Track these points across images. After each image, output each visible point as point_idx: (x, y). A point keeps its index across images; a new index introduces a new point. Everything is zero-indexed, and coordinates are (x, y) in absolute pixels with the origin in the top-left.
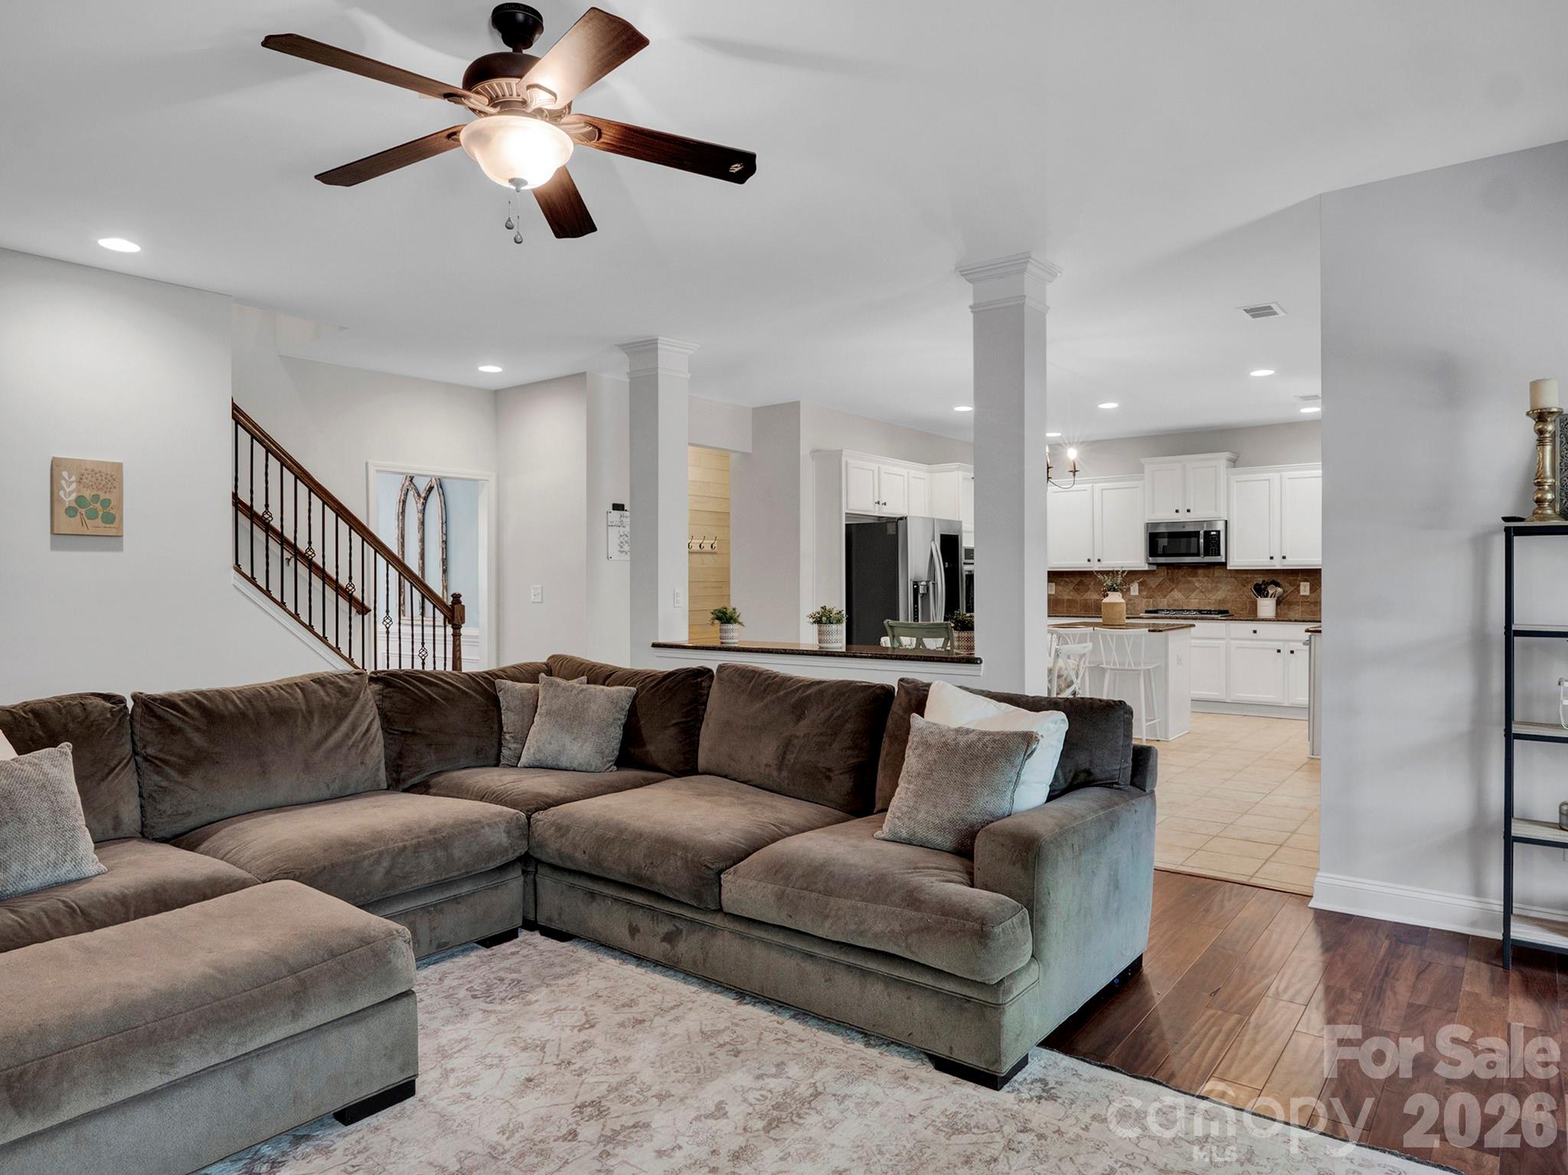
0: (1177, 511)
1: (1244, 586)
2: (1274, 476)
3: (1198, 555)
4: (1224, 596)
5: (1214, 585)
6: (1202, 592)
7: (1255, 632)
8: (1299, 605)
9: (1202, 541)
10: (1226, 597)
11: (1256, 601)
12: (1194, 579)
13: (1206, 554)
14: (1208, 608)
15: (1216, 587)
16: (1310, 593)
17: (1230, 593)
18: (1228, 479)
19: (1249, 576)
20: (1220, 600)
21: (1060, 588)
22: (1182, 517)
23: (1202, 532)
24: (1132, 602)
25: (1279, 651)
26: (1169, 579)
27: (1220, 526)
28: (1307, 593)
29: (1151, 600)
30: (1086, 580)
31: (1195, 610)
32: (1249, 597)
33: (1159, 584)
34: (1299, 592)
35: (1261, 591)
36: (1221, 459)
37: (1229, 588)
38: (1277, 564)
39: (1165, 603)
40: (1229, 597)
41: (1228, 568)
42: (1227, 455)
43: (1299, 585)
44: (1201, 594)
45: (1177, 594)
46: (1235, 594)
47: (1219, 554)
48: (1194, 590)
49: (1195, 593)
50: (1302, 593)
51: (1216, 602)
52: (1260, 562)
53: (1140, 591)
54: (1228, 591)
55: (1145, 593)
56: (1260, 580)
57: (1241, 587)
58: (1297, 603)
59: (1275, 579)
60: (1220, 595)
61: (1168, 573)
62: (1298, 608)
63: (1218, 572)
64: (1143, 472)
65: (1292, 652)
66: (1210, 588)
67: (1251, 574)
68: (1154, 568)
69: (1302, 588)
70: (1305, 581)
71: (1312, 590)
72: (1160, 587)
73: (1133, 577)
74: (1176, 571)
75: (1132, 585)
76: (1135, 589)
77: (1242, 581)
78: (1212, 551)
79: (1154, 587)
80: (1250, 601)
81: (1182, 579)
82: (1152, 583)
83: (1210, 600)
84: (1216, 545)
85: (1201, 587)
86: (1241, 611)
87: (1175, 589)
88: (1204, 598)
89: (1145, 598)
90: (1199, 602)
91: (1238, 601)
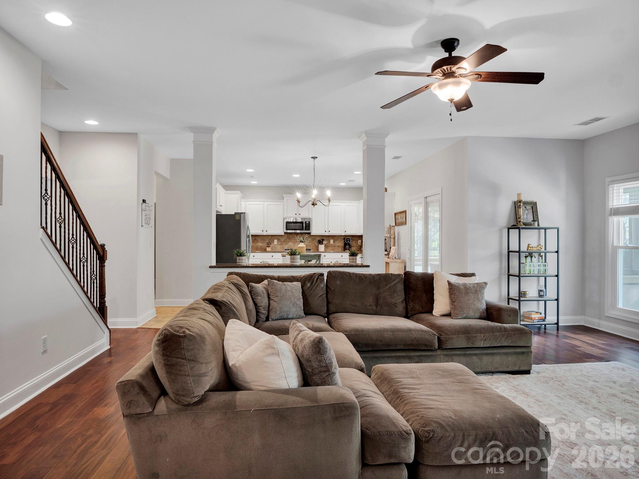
0: (296, 214)
1: (313, 241)
3: (302, 229)
9: (304, 225)
11: (318, 246)
13: (305, 230)
19: (315, 237)
22: (298, 216)
23: (304, 222)
24: (274, 246)
26: (288, 238)
27: (309, 220)
28: (333, 243)
29: (282, 246)
30: (257, 238)
32: (317, 244)
35: (320, 242)
38: (327, 234)
39: (287, 247)
41: (311, 235)
43: (330, 241)
45: (291, 244)
46: (310, 243)
47: (309, 230)
48: (296, 242)
50: (331, 243)
52: (322, 233)
54: (308, 242)
55: (279, 243)
56: (319, 239)
59: (325, 238)
61: (288, 236)
62: (330, 247)
63: (306, 236)
64: (283, 199)
68: (286, 234)
69: (331, 241)
70: (332, 239)
71: (334, 242)
72: (285, 241)
73: (275, 237)
74: (290, 235)
75: (275, 240)
76: (276, 242)
77: (312, 239)
78: (307, 229)
79: (283, 241)
80: (315, 246)
81: (293, 238)
82: (283, 239)
84: (308, 227)
86: (312, 249)
87: (290, 242)
89: (280, 245)
91: (311, 246)
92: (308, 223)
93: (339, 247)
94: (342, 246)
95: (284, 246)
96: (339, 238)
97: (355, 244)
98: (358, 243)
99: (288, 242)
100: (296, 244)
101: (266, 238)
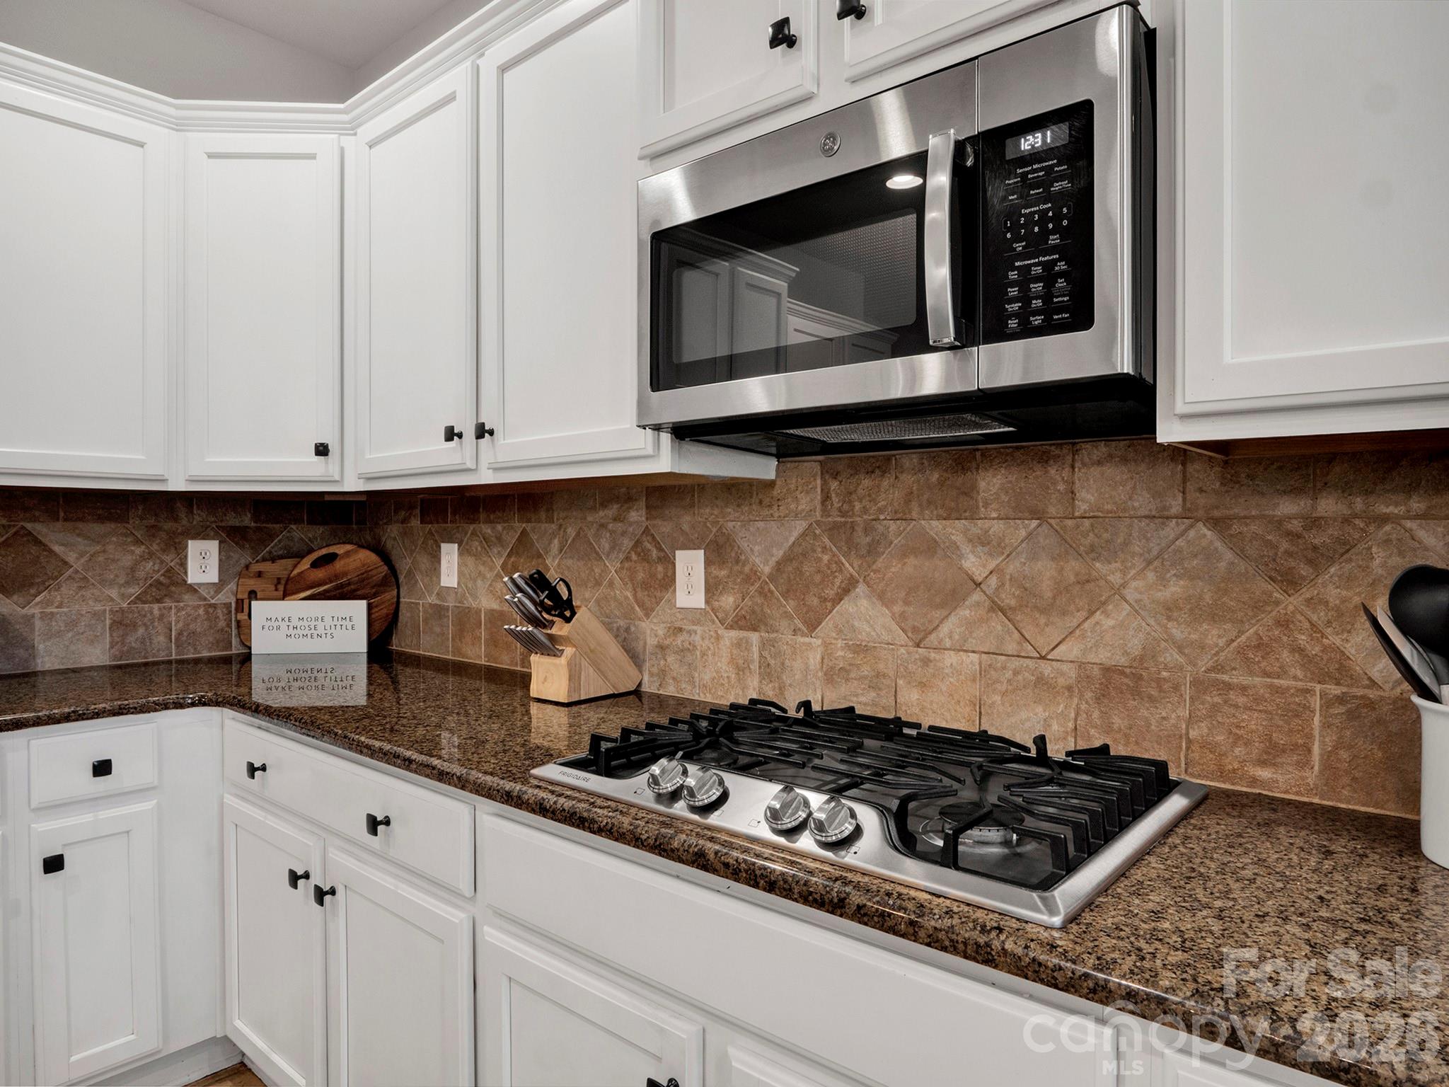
0: (787, 38)
1: (1290, 582)
3: (919, 339)
4: (1135, 645)
5: (1073, 567)
6: (996, 607)
10: (1151, 653)
12: (954, 531)
13: (978, 321)
15: (1085, 581)
17: (1178, 632)
20: (1107, 670)
21: (470, 561)
22: (817, 75)
24: (679, 639)
26: (833, 530)
27: (1090, 73)
29: (754, 637)
32: (1333, 670)
33: (788, 559)
37: (1175, 589)
39: (815, 661)
40: (1172, 656)
44: (998, 624)
45: (867, 615)
46: (1215, 635)
47: (1084, 317)
48: (951, 598)
49: (965, 613)
51: (1084, 676)
53: (712, 589)
54: (1169, 609)
55: (728, 601)
57: (1262, 585)
60: (1111, 635)
61: (826, 498)
63: (1098, 476)
66: (1046, 589)
72: (792, 572)
73: (687, 520)
74: (867, 482)
75: (682, 559)
76: (691, 577)
77: (1269, 544)
78: (1025, 298)
79: (767, 570)
80: (1341, 700)
81: (893, 526)
82: (757, 548)
83: (1047, 669)
84: (1054, 240)
85: (993, 581)
86: (1262, 763)
87: (861, 589)
88: (1011, 648)
89: (731, 627)
90: (983, 672)
91: (1244, 689)
92: (1035, 156)
99: (830, 593)
100: (945, 629)
101: (603, 526)
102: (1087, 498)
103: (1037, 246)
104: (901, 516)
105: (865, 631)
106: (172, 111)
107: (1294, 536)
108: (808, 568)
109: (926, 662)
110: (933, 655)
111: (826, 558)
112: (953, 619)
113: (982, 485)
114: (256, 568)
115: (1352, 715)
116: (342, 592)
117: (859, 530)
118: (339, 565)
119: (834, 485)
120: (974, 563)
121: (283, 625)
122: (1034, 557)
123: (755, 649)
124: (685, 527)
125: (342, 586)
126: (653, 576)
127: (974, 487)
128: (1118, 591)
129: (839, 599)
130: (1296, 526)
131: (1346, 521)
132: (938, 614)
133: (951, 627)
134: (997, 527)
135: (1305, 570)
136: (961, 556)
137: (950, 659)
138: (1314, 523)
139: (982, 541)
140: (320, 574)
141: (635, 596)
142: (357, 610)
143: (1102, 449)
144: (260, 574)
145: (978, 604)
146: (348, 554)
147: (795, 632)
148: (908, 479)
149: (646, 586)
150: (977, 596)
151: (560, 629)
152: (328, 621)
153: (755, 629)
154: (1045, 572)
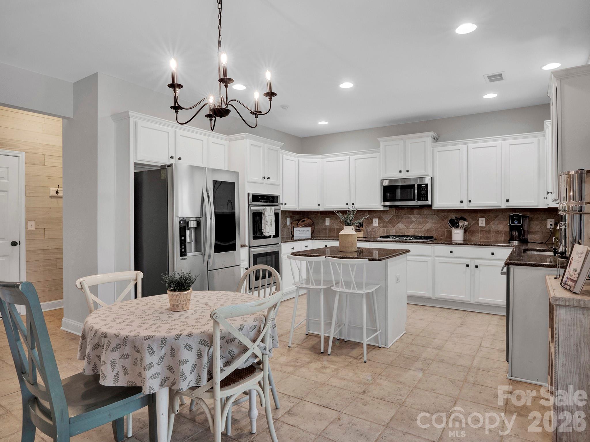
0: (400, 172)
1: (443, 220)
2: (464, 147)
3: (413, 200)
4: (430, 227)
5: (424, 220)
6: (416, 224)
7: (451, 252)
8: (478, 233)
9: (416, 191)
10: (431, 227)
12: (411, 216)
13: (419, 199)
14: (420, 235)
16: (486, 225)
17: (434, 225)
18: (433, 151)
19: (446, 214)
20: (427, 229)
21: (332, 221)
22: (404, 175)
23: (416, 185)
24: (374, 230)
25: (468, 266)
26: (397, 216)
27: (427, 181)
28: (484, 225)
29: (385, 229)
31: (412, 236)
32: (447, 228)
33: (390, 219)
34: (479, 225)
35: (454, 224)
36: (428, 137)
37: (434, 221)
38: (465, 206)
39: (394, 231)
40: (433, 228)
41: (433, 209)
42: (432, 133)
43: (479, 220)
44: (416, 225)
45: (401, 226)
46: (437, 225)
47: (427, 200)
48: (411, 223)
49: (413, 225)
50: (480, 225)
51: (425, 231)
52: (454, 204)
53: (379, 223)
54: (433, 223)
55: (382, 225)
56: (453, 216)
57: (441, 221)
58: (477, 232)
59: (463, 215)
60: (428, 226)
61: (396, 212)
62: (477, 235)
63: (426, 211)
64: (379, 147)
65: (477, 267)
66: (421, 222)
67: (447, 212)
68: (387, 209)
69: (480, 222)
70: (483, 217)
71: (487, 223)
72: (391, 221)
73: (375, 215)
74: (401, 211)
75: (374, 220)
76: (376, 222)
77: (441, 217)
78: (423, 198)
79: (387, 221)
80: (447, 230)
81: (404, 215)
82: (386, 218)
83: (421, 230)
84: (425, 194)
85: (416, 221)
86: (441, 237)
87: (400, 223)
88: (418, 228)
89: (382, 228)
90: (415, 231)
91: (439, 230)
92: (423, 187)
93: (498, 232)
94: (506, 231)
95: (390, 229)
96: (498, 216)
97: (539, 226)
98: (546, 225)
99: (396, 223)
100: (410, 227)
101: (360, 215)
102: (425, 213)
103: (424, 194)
104: (405, 214)
105: (401, 227)
106: (298, 156)
107: (443, 216)
108: (393, 220)
109: (408, 230)
110: (409, 229)
111: (396, 219)
112: (411, 225)
113: (414, 211)
114: (294, 222)
115: (448, 232)
116: (306, 226)
117: (400, 216)
118: (305, 222)
119: (397, 211)
120: (414, 219)
121: (299, 231)
122: (420, 219)
123: (386, 230)
124: (375, 216)
125: (306, 225)
126: (369, 222)
127: (413, 211)
128: (428, 222)
129: (397, 224)
130: (443, 215)
131: (447, 215)
132: (409, 225)
133: (411, 226)
134: (416, 215)
135: (444, 219)
136: (412, 219)
137: (411, 230)
138: (445, 215)
139: (415, 217)
140: (303, 223)
141: (366, 225)
142: (309, 229)
143: (427, 208)
144: (294, 223)
145: (414, 224)
146: (307, 220)
147: (391, 228)
148: (406, 210)
149: (368, 223)
150: (414, 223)
151: (361, 228)
152: (305, 231)
153: (386, 228)
154: (421, 220)
